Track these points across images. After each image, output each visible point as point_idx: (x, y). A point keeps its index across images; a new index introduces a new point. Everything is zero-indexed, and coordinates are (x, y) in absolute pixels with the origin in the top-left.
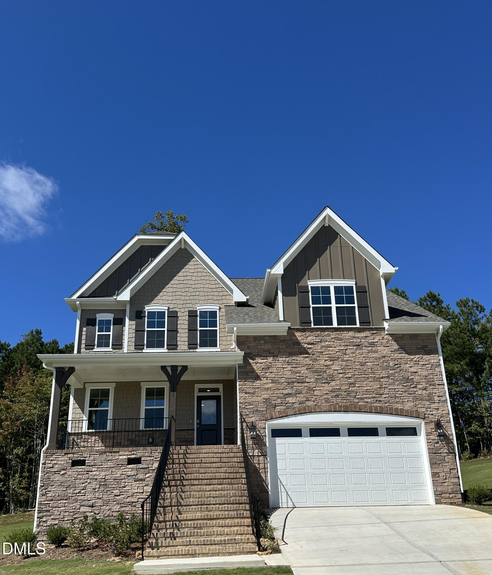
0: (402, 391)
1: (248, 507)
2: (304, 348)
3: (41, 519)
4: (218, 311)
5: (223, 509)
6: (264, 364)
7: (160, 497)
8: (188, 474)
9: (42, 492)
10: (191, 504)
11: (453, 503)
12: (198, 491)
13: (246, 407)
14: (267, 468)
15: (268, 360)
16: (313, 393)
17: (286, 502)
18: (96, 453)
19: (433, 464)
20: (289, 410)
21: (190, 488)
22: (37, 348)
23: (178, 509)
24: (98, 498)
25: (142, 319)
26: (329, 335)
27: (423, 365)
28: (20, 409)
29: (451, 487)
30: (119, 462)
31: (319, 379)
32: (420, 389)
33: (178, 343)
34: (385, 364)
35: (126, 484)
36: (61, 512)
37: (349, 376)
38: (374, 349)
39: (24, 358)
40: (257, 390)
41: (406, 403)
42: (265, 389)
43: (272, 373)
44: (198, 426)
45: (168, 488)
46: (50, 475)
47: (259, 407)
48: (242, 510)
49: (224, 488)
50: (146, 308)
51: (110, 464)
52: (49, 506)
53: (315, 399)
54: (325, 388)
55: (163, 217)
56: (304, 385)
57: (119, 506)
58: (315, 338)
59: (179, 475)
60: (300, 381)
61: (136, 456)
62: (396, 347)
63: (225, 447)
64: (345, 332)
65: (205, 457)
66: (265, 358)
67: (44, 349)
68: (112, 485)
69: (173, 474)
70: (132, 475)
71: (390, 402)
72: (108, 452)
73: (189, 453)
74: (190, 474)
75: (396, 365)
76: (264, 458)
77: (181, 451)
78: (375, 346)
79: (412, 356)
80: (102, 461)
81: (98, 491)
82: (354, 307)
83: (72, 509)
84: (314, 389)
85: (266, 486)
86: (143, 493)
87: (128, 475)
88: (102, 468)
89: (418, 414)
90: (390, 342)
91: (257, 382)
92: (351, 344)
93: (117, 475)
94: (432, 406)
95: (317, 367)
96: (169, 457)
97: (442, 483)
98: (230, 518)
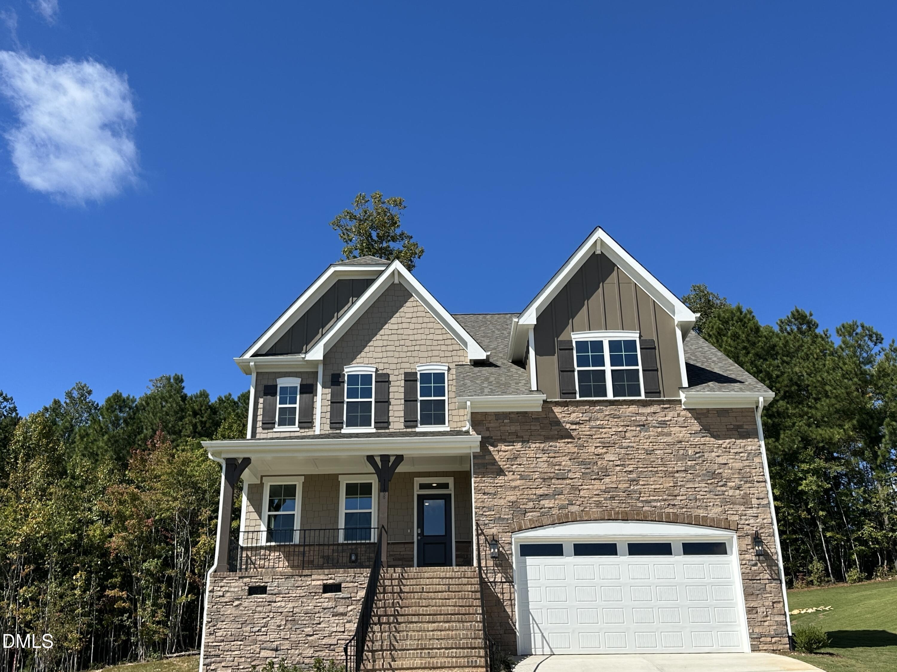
0: (706, 491)
1: (482, 653)
2: (566, 429)
3: (208, 667)
4: (446, 373)
5: (450, 655)
6: (509, 452)
7: (368, 639)
8: (404, 607)
9: (209, 630)
10: (408, 647)
11: (777, 650)
12: (417, 631)
13: (484, 513)
14: (514, 599)
15: (515, 447)
16: (578, 493)
17: (541, 647)
18: (281, 577)
19: (748, 595)
20: (544, 518)
21: (406, 626)
22: (177, 403)
23: (391, 654)
24: (284, 639)
25: (340, 385)
26: (601, 411)
27: (736, 453)
28: (152, 500)
29: (775, 627)
30: (312, 589)
31: (587, 473)
32: (731, 488)
33: (391, 419)
34: (681, 452)
35: (322, 619)
36: (234, 657)
37: (630, 470)
38: (666, 431)
39: (158, 420)
40: (499, 490)
41: (710, 508)
42: (512, 488)
43: (520, 465)
44: (419, 537)
45: (378, 626)
46: (219, 606)
47: (503, 513)
48: (475, 656)
49: (452, 627)
50: (346, 370)
51: (300, 592)
52: (219, 650)
53: (581, 502)
54: (596, 487)
55: (366, 202)
56: (565, 482)
57: (313, 649)
58: (581, 416)
59: (393, 609)
60: (560, 477)
61: (334, 581)
62: (697, 427)
63: (455, 570)
64: (625, 407)
65: (428, 583)
66: (511, 444)
67: (187, 406)
68: (302, 620)
69: (385, 607)
70: (329, 607)
71: (688, 507)
72: (297, 575)
73: (406, 577)
74: (407, 607)
75: (697, 453)
76: (510, 585)
77: (394, 575)
78: (668, 426)
79: (720, 441)
80: (289, 588)
81: (284, 629)
82: (638, 370)
83: (250, 653)
84: (580, 487)
85: (512, 625)
86: (344, 632)
87: (324, 607)
88: (289, 597)
89: (727, 524)
90: (689, 421)
91: (500, 478)
92: (632, 423)
93: (310, 608)
94: (749, 512)
95: (584, 456)
96: (378, 584)
97: (761, 621)
98: (459, 667)
